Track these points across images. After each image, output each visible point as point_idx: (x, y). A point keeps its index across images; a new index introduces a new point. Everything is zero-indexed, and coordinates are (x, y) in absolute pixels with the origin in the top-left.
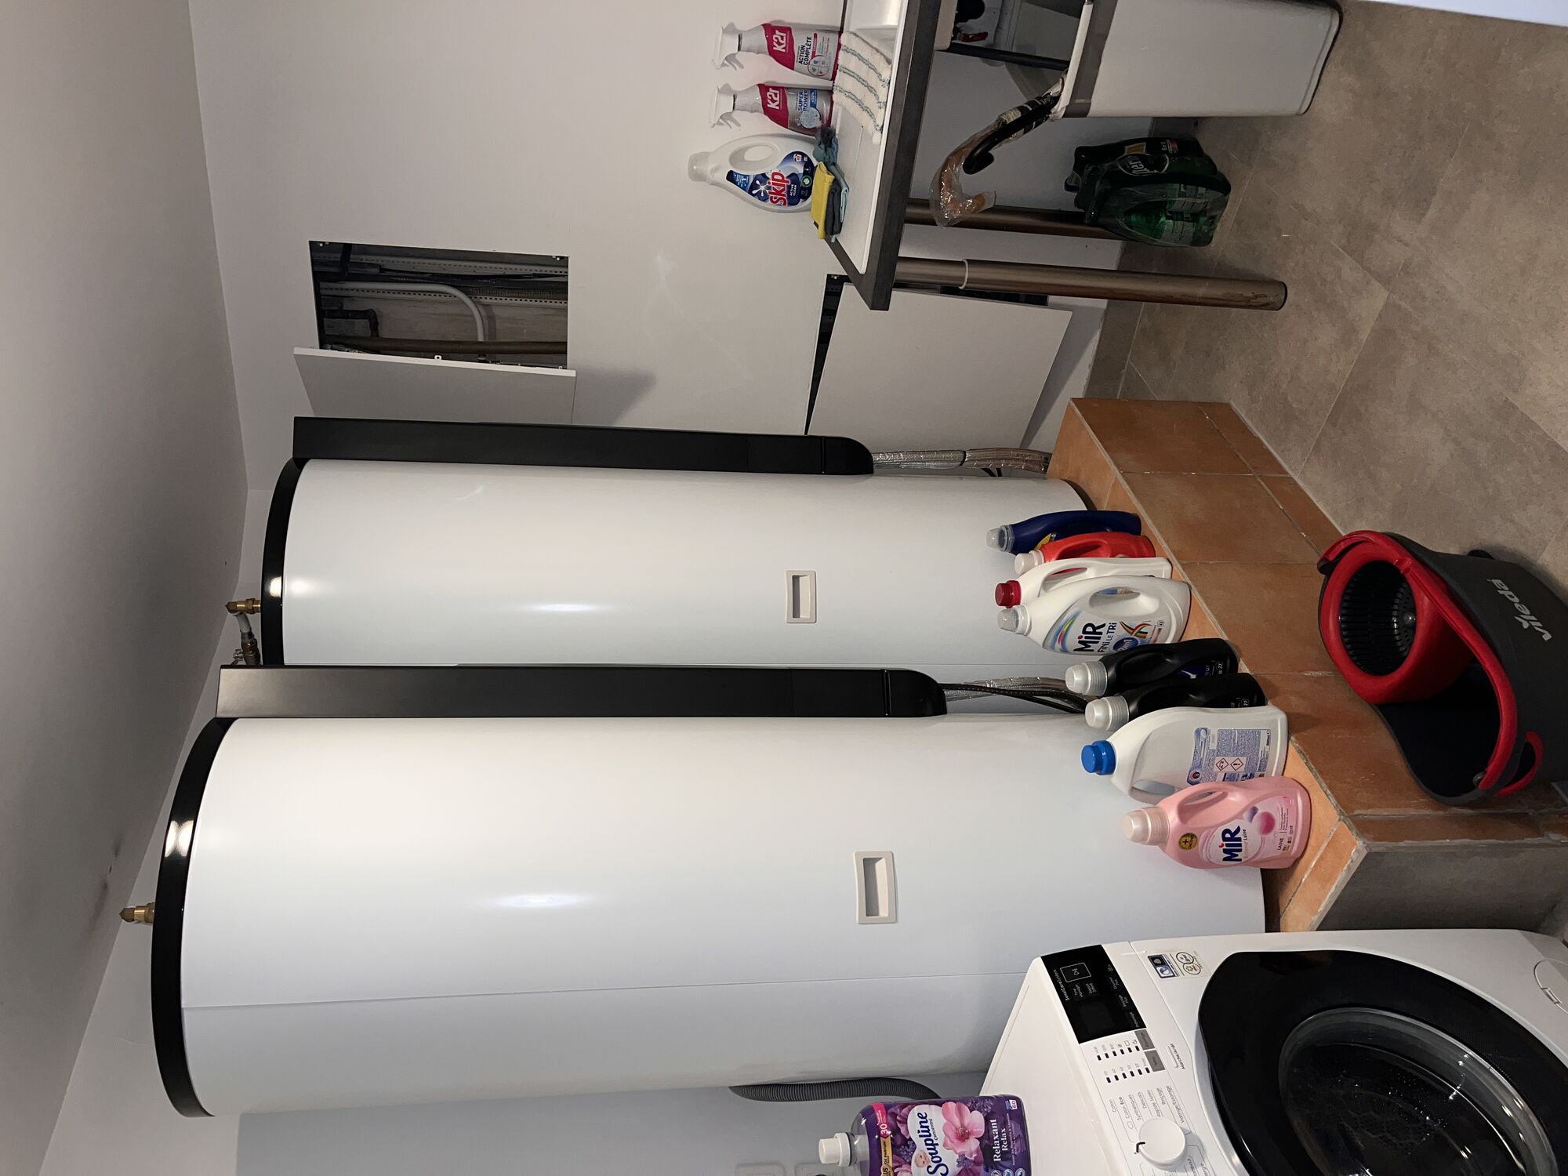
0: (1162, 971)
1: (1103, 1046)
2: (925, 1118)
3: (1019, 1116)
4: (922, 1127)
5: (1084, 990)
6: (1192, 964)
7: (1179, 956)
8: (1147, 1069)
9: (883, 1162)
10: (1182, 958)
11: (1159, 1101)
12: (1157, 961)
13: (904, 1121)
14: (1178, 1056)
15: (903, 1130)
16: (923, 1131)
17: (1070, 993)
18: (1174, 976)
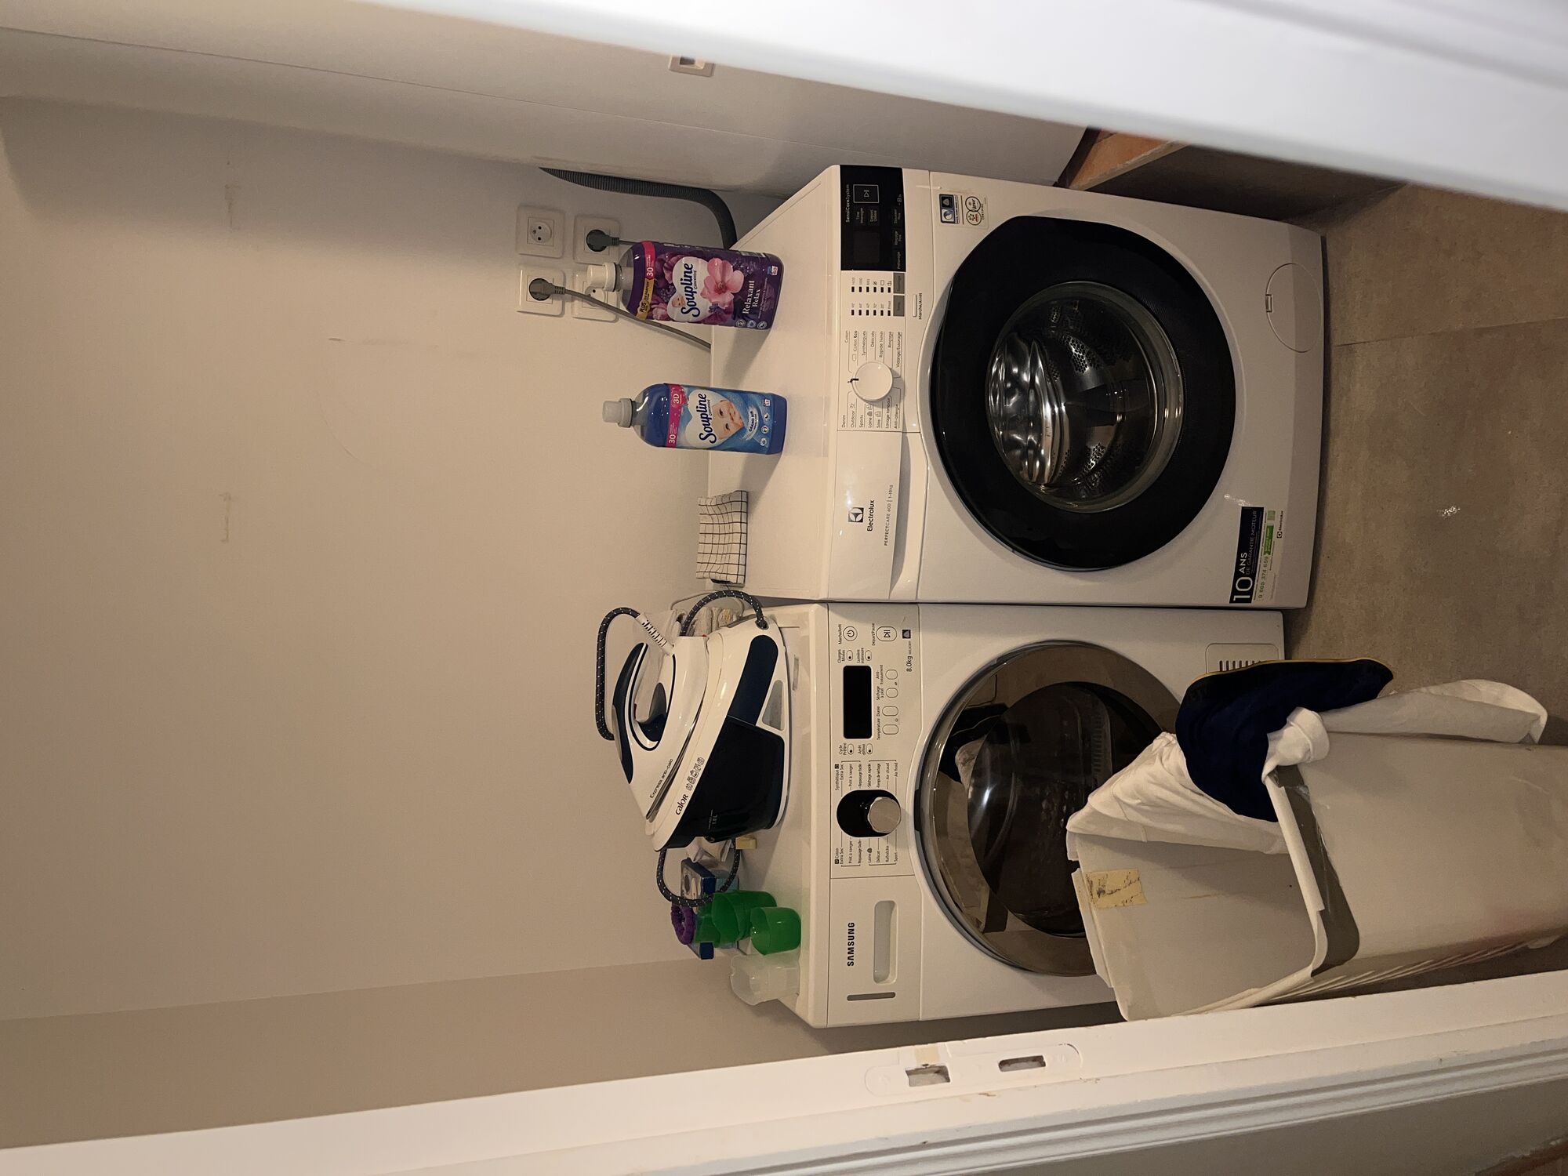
0: (945, 215)
1: (861, 280)
2: (691, 269)
3: (776, 282)
4: (685, 276)
5: (867, 216)
6: (977, 211)
7: (970, 200)
8: (889, 312)
9: (643, 297)
10: (970, 204)
11: (887, 343)
12: (946, 202)
13: (671, 269)
14: (921, 306)
15: (667, 276)
16: (685, 280)
17: (852, 216)
18: (954, 223)
